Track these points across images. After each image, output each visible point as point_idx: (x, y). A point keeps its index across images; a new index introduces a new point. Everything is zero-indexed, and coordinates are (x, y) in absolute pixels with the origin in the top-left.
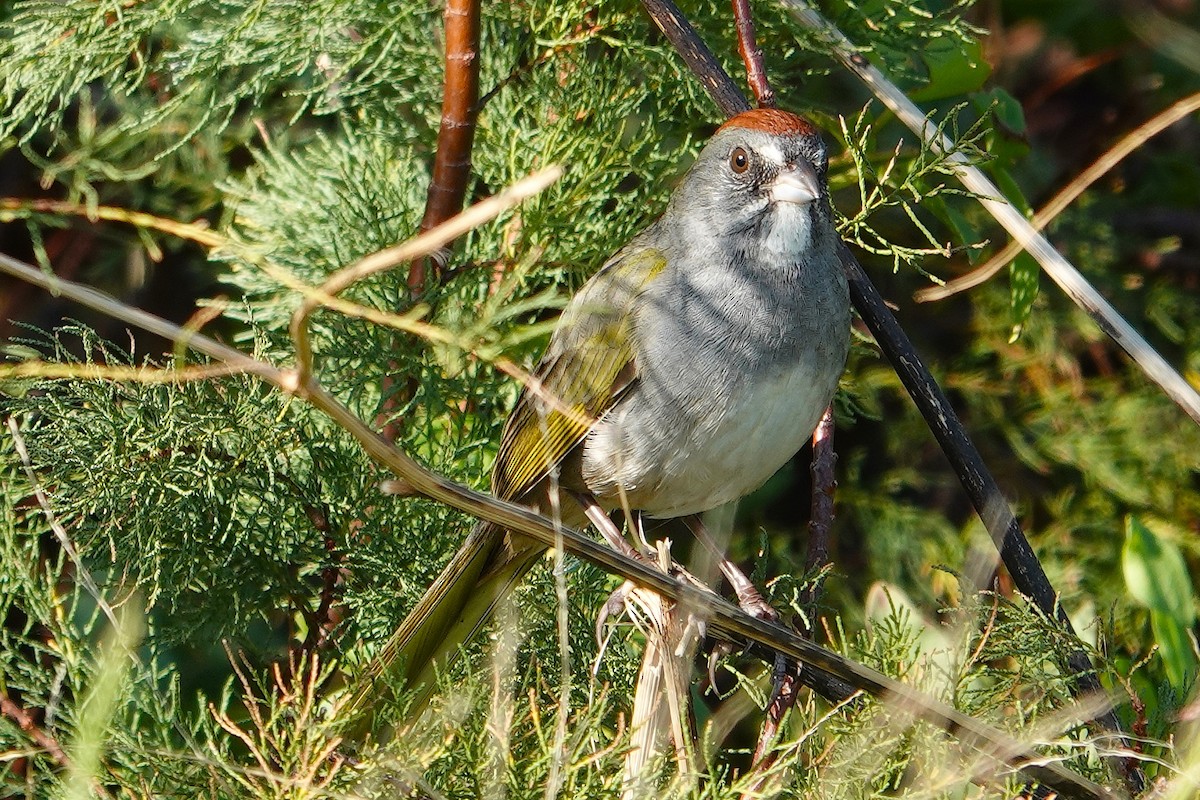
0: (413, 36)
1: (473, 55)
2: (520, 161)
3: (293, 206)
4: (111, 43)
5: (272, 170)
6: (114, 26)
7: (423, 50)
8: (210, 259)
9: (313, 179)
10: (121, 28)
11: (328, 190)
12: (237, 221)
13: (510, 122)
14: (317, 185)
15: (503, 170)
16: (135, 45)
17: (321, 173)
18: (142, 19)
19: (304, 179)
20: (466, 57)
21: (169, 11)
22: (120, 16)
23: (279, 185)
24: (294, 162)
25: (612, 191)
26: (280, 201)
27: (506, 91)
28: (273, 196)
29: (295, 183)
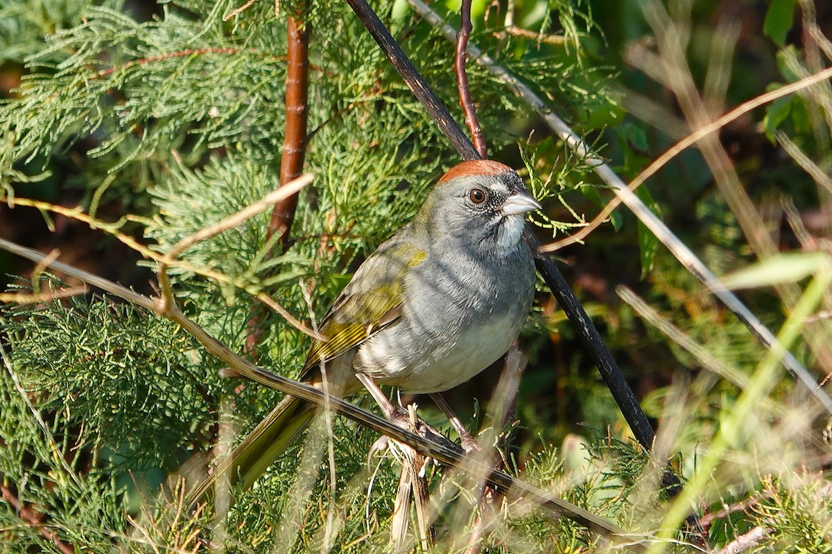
0: (269, 97)
1: (303, 108)
2: (335, 173)
3: (197, 203)
4: (81, 101)
5: (182, 181)
6: (83, 90)
7: (276, 105)
8: (145, 237)
9: (208, 186)
10: (88, 92)
11: (217, 193)
12: (162, 213)
13: (329, 148)
14: (211, 190)
15: (325, 178)
16: (96, 102)
17: (212, 183)
18: (101, 86)
19: (203, 186)
20: (299, 109)
21: (117, 81)
22: (87, 84)
23: (187, 190)
24: (197, 176)
25: (393, 190)
26: (188, 200)
27: (327, 129)
28: (184, 197)
29: (197, 190)
